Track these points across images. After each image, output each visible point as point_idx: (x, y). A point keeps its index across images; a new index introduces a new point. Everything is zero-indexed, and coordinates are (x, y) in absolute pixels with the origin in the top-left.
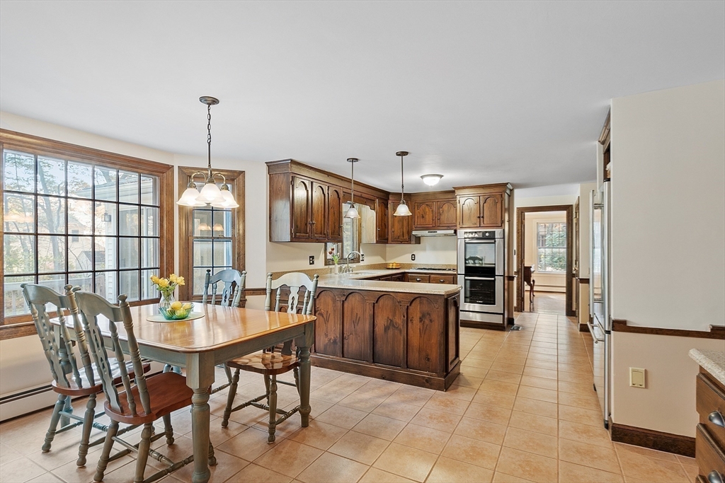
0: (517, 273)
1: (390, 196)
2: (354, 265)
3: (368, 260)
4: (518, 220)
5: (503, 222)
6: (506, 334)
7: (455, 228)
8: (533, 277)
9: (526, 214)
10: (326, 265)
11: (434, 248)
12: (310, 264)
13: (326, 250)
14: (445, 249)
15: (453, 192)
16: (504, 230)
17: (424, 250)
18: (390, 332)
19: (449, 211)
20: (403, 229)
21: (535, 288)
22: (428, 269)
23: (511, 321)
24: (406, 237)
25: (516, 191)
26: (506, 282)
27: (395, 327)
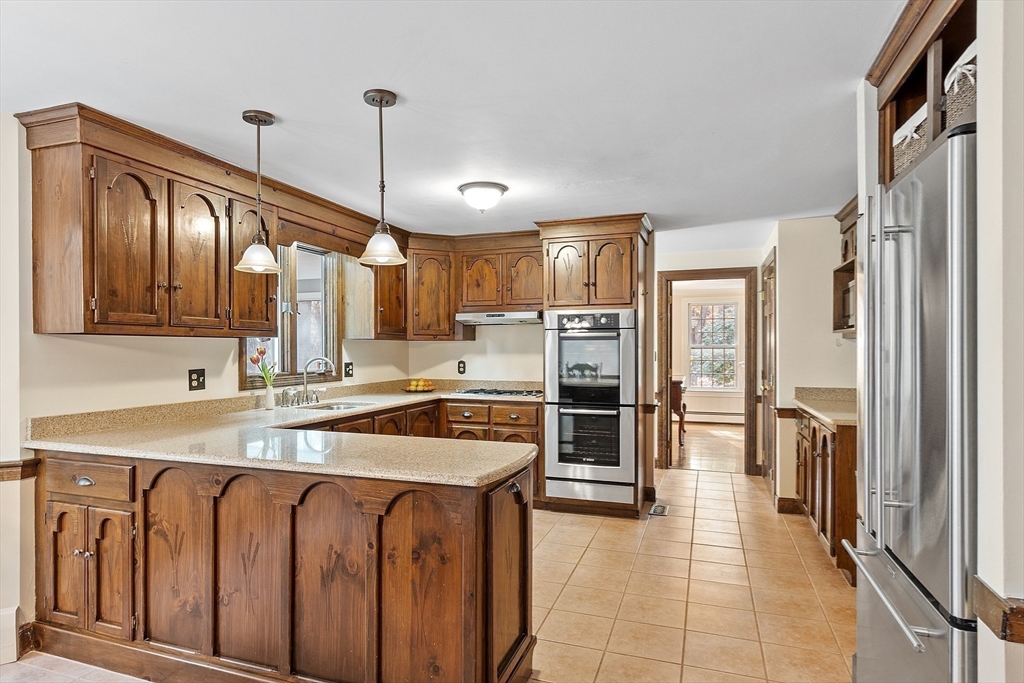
0: (660, 394)
1: (410, 240)
2: (323, 387)
3: (361, 376)
4: (660, 295)
5: (633, 295)
6: (641, 527)
7: (539, 308)
8: (685, 399)
9: (674, 283)
10: (242, 388)
11: (503, 350)
12: (191, 388)
13: (242, 353)
14: (523, 350)
15: (536, 234)
16: (636, 312)
17: (483, 352)
18: (337, 588)
19: (529, 272)
20: (438, 309)
21: (687, 418)
22: (490, 392)
23: (649, 495)
24: (445, 326)
25: (659, 236)
26: (640, 415)
27: (348, 574)
